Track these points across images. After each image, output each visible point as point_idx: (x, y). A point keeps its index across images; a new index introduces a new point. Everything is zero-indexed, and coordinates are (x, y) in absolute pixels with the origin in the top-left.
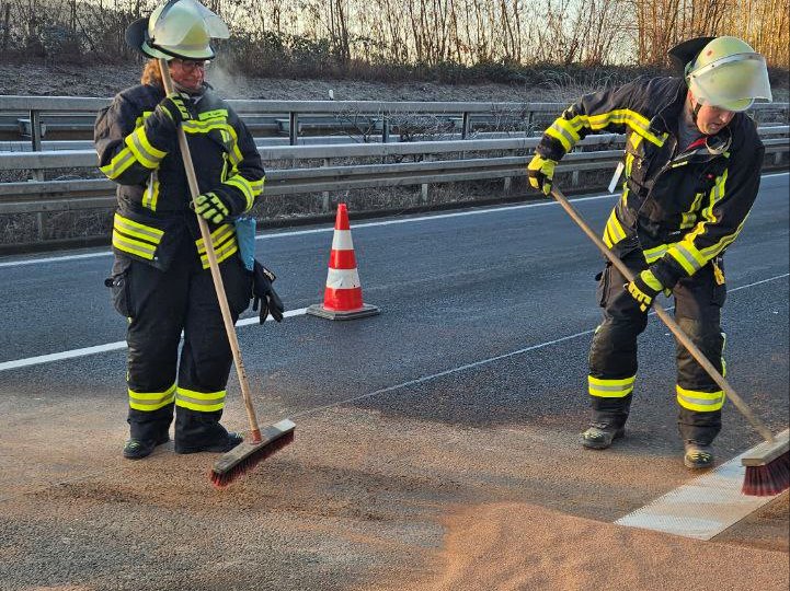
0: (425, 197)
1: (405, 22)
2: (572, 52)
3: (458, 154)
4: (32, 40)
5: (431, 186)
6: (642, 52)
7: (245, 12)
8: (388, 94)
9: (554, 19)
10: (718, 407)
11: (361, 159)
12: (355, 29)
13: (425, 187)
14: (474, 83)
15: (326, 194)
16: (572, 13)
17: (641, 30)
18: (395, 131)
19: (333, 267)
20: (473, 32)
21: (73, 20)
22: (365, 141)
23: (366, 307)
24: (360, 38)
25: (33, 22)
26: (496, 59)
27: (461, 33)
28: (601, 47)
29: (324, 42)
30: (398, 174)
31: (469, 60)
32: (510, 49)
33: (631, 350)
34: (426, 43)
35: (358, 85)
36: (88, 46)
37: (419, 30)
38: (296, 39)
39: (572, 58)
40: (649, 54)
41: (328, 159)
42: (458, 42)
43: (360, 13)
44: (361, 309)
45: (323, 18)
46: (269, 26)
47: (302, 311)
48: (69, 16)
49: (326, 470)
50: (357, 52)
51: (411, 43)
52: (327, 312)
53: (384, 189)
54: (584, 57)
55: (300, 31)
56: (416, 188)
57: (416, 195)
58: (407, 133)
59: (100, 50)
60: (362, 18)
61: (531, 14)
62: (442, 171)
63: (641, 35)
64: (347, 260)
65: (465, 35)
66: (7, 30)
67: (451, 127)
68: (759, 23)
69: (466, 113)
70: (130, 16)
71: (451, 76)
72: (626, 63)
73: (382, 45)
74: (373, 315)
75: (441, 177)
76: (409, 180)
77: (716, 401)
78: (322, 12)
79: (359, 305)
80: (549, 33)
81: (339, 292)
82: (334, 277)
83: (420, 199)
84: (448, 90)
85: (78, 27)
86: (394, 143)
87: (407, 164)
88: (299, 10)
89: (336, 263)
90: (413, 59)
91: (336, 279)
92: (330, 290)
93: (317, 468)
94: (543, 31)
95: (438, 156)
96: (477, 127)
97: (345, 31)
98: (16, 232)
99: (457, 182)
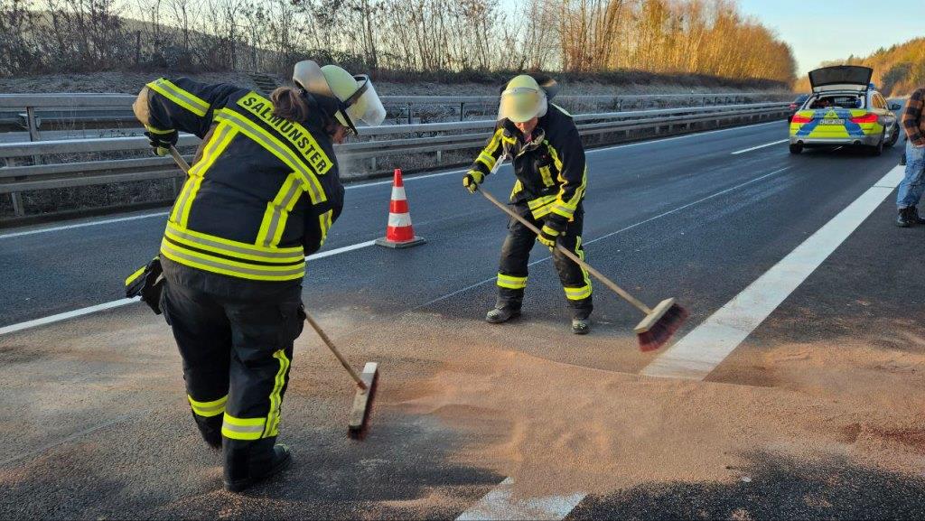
0: (439, 159)
1: (413, 43)
2: (522, 63)
3: (458, 131)
4: (156, 56)
5: (442, 153)
6: (565, 63)
7: (305, 36)
8: (405, 90)
9: (510, 41)
10: (587, 295)
11: (395, 136)
12: (381, 48)
13: (439, 153)
14: (460, 83)
15: (374, 159)
16: (521, 38)
17: (565, 48)
18: (417, 115)
19: (393, 212)
20: (458, 51)
21: (186, 42)
22: (398, 123)
23: (416, 238)
24: (386, 54)
25: (157, 43)
26: (474, 67)
27: (451, 51)
28: (540, 60)
29: (360, 56)
30: (422, 145)
31: (456, 68)
32: (483, 60)
33: (525, 258)
34: (428, 57)
35: (384, 84)
36: (197, 60)
37: (423, 48)
38: (341, 54)
39: (522, 66)
40: (570, 64)
41: (375, 136)
42: (449, 56)
43: (382, 38)
44: (412, 240)
45: (358, 40)
46: (322, 46)
47: (372, 243)
48: (182, 39)
49: (412, 361)
50: (382, 63)
51: (418, 57)
52: (389, 242)
53: (411, 155)
54: (530, 67)
55: (343, 49)
56: (434, 153)
57: (434, 158)
58: (425, 118)
59: (206, 62)
60: (385, 40)
61: (495, 38)
62: (451, 142)
63: (565, 52)
64: (401, 207)
65: (453, 52)
66: (138, 48)
67: (453, 112)
68: (636, 44)
69: (462, 104)
70: (226, 39)
71: (446, 79)
72: (556, 70)
73: (398, 57)
74: (421, 244)
75: (450, 147)
76: (429, 149)
77: (584, 293)
78: (358, 37)
79: (411, 237)
80: (507, 51)
81: (398, 229)
82: (394, 219)
83: (437, 162)
84: (444, 88)
85: (190, 47)
86: (416, 125)
87: (427, 139)
88: (342, 35)
89: (395, 209)
90: (419, 67)
91: (395, 220)
92: (391, 228)
93: (406, 360)
94: (503, 49)
95: (446, 132)
96: (471, 113)
97: (374, 49)
98: (158, 191)
99: (459, 150)
